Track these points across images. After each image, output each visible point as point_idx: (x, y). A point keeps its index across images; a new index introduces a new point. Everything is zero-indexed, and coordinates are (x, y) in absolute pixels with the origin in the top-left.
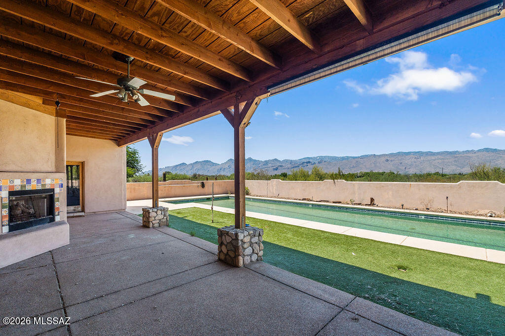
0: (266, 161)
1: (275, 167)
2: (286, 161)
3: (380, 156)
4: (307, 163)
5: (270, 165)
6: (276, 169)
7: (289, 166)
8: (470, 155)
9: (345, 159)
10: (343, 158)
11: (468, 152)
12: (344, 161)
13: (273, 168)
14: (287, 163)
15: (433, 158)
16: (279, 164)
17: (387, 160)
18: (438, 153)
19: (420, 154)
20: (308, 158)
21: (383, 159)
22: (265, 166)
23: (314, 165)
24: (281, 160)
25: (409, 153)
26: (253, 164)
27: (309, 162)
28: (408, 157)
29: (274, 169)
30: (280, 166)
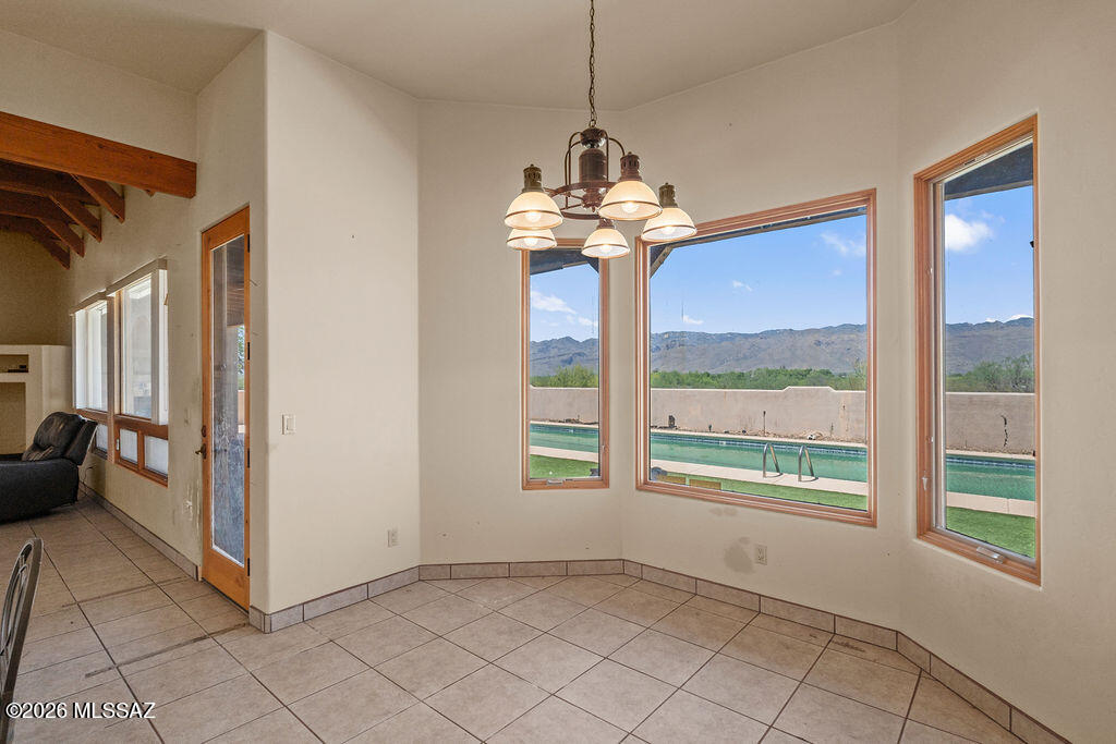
0: (544, 343)
1: (565, 358)
2: (592, 342)
3: (802, 333)
5: (553, 352)
6: (570, 361)
9: (727, 339)
10: (722, 338)
12: (724, 343)
13: (561, 358)
14: (594, 348)
16: (575, 350)
17: (819, 343)
21: (811, 339)
22: (543, 355)
24: (581, 339)
29: (564, 362)
30: (579, 354)
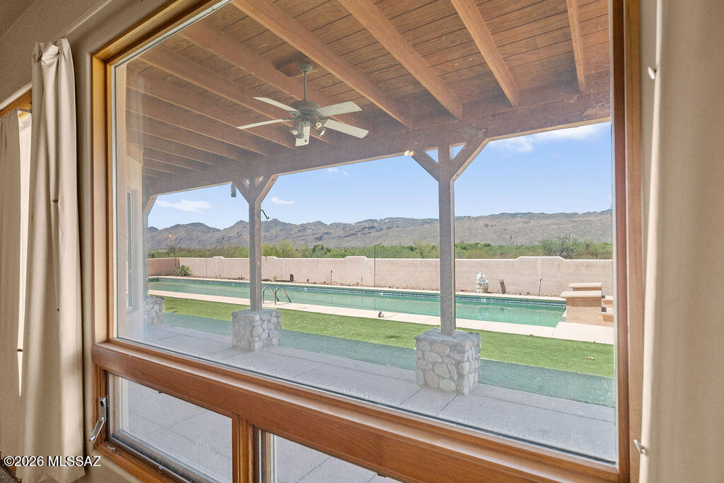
0: (302, 225)
1: (317, 236)
2: (336, 225)
3: (476, 219)
4: (370, 228)
5: (309, 232)
6: (320, 239)
7: (341, 233)
8: (591, 218)
11: (588, 214)
12: (426, 226)
13: (314, 236)
14: (338, 229)
15: (547, 222)
16: (324, 230)
17: (487, 225)
18: (553, 216)
19: (530, 216)
20: (371, 220)
21: (481, 223)
22: (301, 234)
23: (381, 232)
24: (328, 223)
25: (516, 215)
26: (281, 230)
27: (373, 227)
28: (514, 221)
29: (316, 239)
30: (327, 233)
